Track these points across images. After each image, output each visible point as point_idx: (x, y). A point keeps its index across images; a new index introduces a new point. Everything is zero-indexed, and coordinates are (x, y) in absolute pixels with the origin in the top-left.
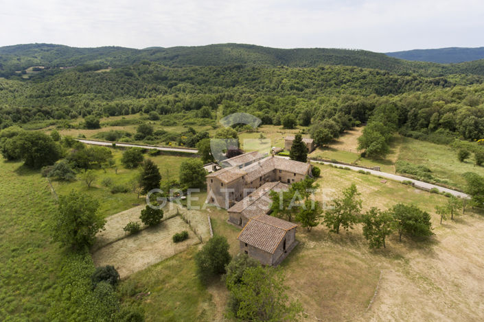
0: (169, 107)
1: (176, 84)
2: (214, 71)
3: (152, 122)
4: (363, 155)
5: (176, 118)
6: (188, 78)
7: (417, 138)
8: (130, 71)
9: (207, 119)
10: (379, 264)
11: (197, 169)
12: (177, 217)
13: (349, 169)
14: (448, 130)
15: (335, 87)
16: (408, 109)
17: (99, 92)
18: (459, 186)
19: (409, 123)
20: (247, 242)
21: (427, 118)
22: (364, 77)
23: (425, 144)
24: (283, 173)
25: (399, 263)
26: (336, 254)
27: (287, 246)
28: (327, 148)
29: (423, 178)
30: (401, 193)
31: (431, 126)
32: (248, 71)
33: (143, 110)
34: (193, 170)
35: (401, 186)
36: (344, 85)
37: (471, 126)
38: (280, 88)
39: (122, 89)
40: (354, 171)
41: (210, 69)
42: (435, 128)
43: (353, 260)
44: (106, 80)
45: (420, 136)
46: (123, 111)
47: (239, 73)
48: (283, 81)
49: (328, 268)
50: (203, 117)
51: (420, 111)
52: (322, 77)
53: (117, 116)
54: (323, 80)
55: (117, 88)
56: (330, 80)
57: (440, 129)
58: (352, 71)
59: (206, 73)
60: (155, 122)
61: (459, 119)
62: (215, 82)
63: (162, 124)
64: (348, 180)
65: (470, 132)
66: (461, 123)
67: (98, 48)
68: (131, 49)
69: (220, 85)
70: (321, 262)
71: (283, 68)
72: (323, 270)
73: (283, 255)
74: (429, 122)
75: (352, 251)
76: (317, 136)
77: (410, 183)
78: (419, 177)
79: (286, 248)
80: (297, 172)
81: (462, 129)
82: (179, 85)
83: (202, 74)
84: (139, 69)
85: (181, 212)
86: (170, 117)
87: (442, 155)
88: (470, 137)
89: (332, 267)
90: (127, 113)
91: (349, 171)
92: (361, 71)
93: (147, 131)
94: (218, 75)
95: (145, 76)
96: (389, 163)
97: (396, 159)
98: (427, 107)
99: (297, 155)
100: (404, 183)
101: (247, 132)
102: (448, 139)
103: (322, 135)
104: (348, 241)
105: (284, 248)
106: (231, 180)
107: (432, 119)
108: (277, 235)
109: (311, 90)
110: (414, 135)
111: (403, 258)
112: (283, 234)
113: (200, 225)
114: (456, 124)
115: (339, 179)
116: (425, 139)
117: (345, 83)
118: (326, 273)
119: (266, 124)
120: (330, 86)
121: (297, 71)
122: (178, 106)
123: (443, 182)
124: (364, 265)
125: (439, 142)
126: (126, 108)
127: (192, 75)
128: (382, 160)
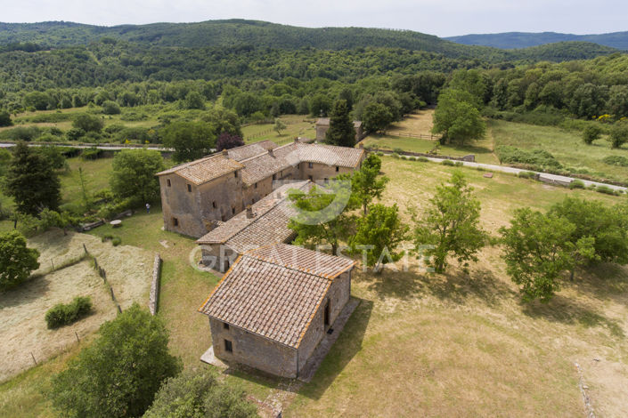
0: (138, 95)
1: (155, 71)
2: (213, 53)
3: (107, 117)
4: (442, 142)
5: (148, 110)
6: (174, 63)
7: (510, 119)
8: (84, 52)
9: (196, 111)
10: (558, 342)
11: (146, 166)
12: (82, 263)
13: (426, 161)
14: (552, 107)
15: (379, 74)
16: (493, 81)
17: (30, 81)
18: (607, 175)
19: (494, 101)
20: (226, 318)
21: (521, 93)
22: (416, 62)
23: (524, 126)
24: (315, 168)
25: (602, 335)
26: (451, 325)
27: (333, 316)
28: (383, 135)
29: (548, 167)
30: (524, 191)
31: (527, 102)
32: (261, 53)
33: (95, 101)
34: (139, 168)
35: (519, 181)
36: (390, 71)
37: (587, 97)
38: (306, 76)
39: (69, 76)
40: (435, 163)
41: (207, 51)
42: (532, 107)
43: (496, 337)
44: (43, 63)
45: (515, 116)
46: (61, 103)
47: (248, 56)
48: (310, 67)
49: (442, 366)
50: (190, 108)
51: (510, 83)
52: (362, 61)
53: (50, 109)
54: (363, 65)
55: (61, 75)
56: (372, 65)
57: (540, 107)
58: (400, 53)
59: (201, 56)
60: (112, 116)
61: (569, 88)
62: (215, 69)
63: (122, 119)
64: (429, 175)
65: (586, 106)
66: (571, 95)
67: (36, 24)
68: (89, 26)
69: (221, 72)
70: (421, 351)
71: (308, 49)
72: (431, 374)
73: (325, 342)
74: (524, 98)
75: (484, 311)
76: (368, 115)
77: (532, 176)
78: (541, 167)
79: (331, 321)
80: (341, 164)
81: (572, 102)
82: (161, 72)
83: (194, 58)
84: (98, 50)
85: (94, 253)
86: (140, 110)
87: (555, 137)
88: (585, 114)
89: (451, 363)
90: (67, 106)
91: (427, 164)
92: (411, 53)
93: (92, 125)
94: (218, 59)
95: (108, 59)
96: (485, 151)
97: (492, 145)
98: (519, 77)
99: (339, 137)
100: (522, 176)
101: (258, 124)
102: (554, 118)
103: (375, 113)
104: (467, 288)
105: (327, 321)
106: (209, 178)
107: (528, 92)
108: (307, 293)
109: (348, 77)
110: (505, 116)
111: (602, 319)
112: (324, 289)
113: (131, 279)
114: (563, 96)
115: (413, 175)
116: (521, 121)
117: (392, 69)
118: (441, 385)
119: (287, 113)
120: (373, 72)
121: (328, 53)
122: (152, 95)
123: (580, 172)
124: (528, 351)
125: (542, 122)
126: (67, 98)
127: (181, 58)
128: (471, 147)
